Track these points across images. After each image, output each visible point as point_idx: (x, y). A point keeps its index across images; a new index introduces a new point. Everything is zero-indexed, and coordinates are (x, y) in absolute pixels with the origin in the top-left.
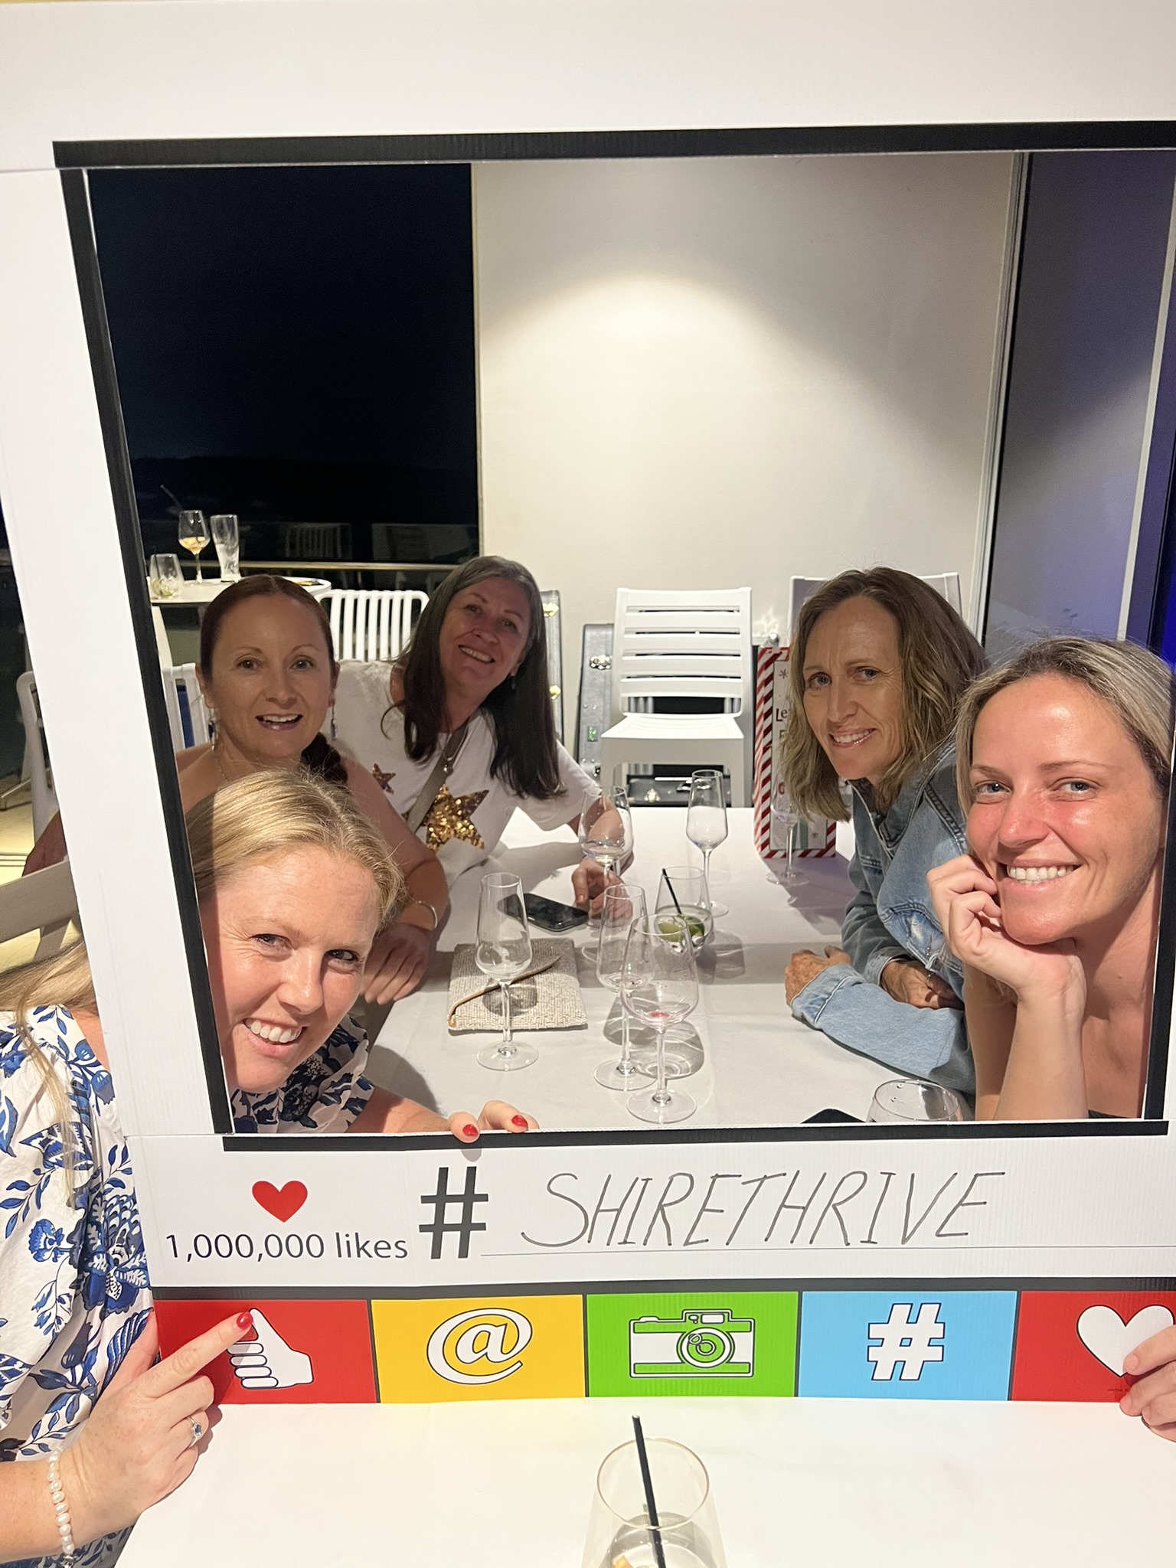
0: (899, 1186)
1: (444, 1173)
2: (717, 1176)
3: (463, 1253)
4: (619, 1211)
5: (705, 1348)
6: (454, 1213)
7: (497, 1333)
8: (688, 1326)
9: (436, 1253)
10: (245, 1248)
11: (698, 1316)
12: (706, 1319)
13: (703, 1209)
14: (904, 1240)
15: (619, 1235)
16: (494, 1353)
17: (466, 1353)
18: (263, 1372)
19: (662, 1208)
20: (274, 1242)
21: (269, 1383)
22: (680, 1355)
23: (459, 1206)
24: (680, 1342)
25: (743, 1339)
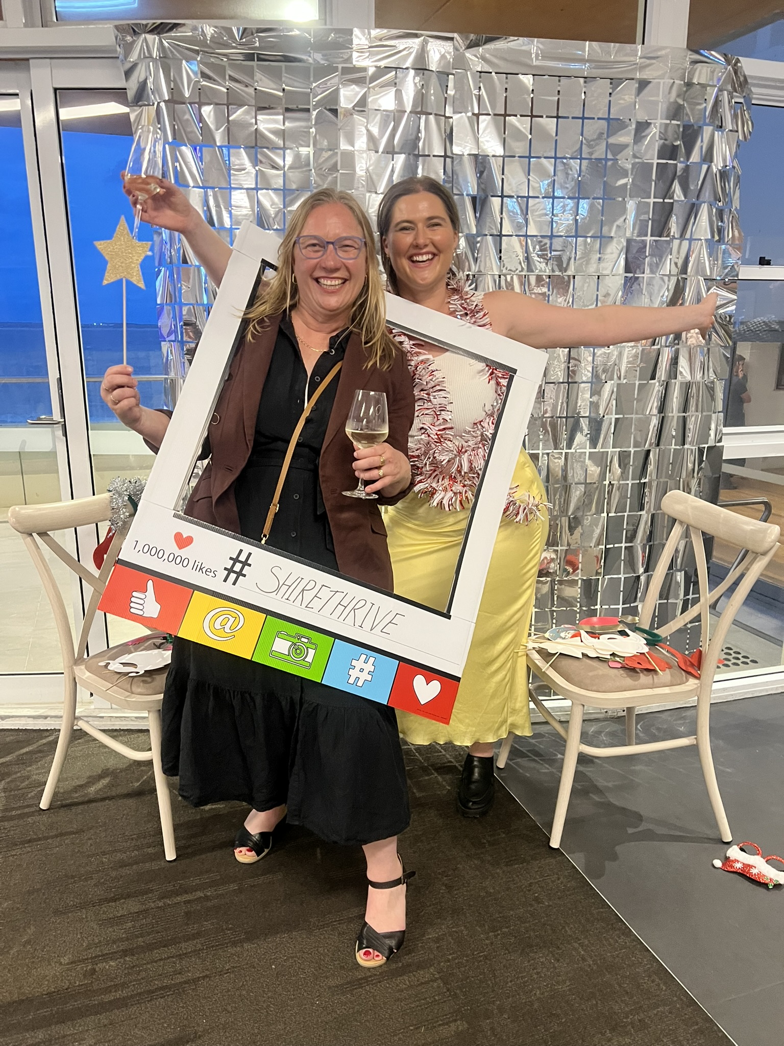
1: (241, 551)
2: (324, 586)
3: (234, 584)
4: (290, 586)
5: (298, 651)
6: (238, 567)
7: (232, 620)
8: (296, 641)
9: (225, 580)
11: (300, 637)
12: (303, 639)
13: (316, 596)
14: (371, 630)
15: (286, 597)
16: (227, 629)
17: (218, 626)
18: (141, 607)
19: (303, 590)
20: (172, 556)
21: (140, 613)
22: (289, 652)
23: (241, 565)
24: (291, 646)
25: (311, 652)
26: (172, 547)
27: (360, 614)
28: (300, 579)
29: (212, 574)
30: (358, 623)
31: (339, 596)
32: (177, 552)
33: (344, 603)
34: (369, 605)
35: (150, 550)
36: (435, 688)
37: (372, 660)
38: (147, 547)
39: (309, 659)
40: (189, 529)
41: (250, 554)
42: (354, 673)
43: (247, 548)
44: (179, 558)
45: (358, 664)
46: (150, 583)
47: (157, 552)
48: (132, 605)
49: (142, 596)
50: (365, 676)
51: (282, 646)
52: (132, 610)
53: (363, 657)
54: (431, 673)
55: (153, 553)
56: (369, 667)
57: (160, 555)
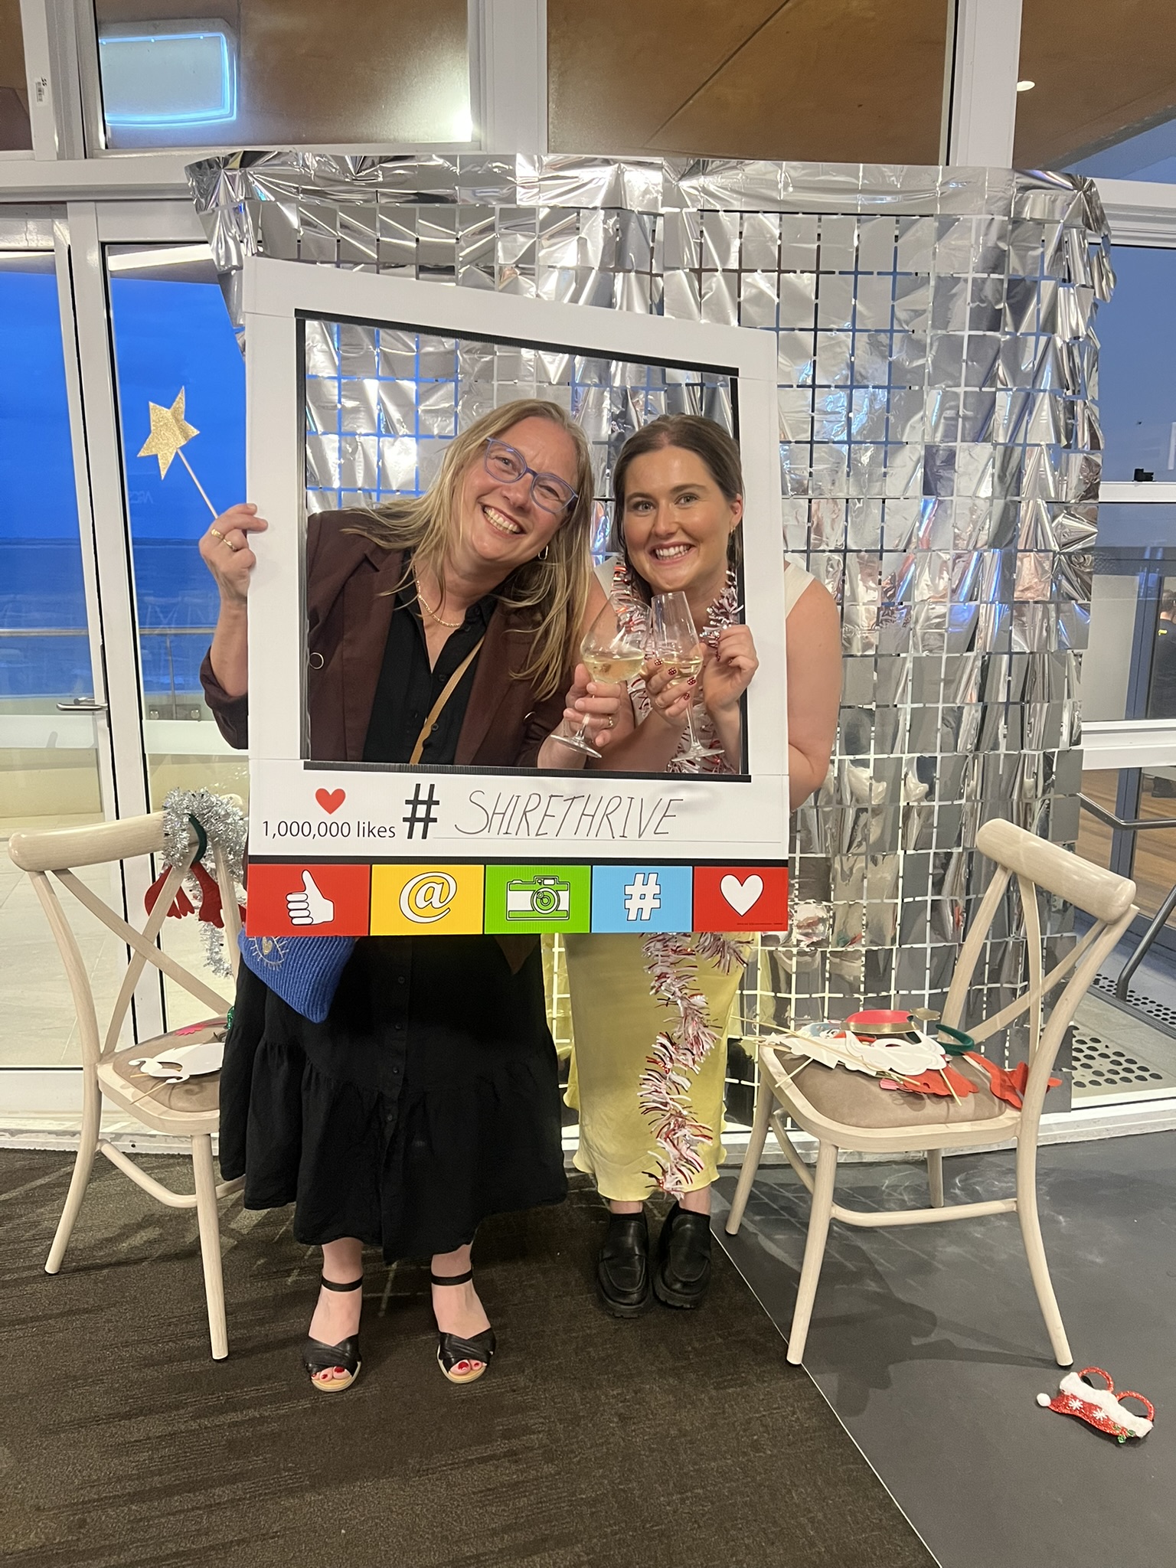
0: (636, 803)
1: (418, 786)
2: (552, 796)
3: (424, 836)
4: (504, 814)
5: (545, 901)
6: (421, 812)
7: (438, 888)
8: (537, 887)
9: (410, 836)
10: (306, 830)
11: (541, 880)
12: (547, 882)
13: (545, 815)
14: (640, 836)
15: (504, 830)
16: (437, 904)
17: (421, 903)
18: (306, 913)
19: (525, 813)
20: (323, 827)
21: (308, 921)
22: (532, 905)
23: (424, 807)
24: (533, 897)
25: (564, 896)
26: (318, 814)
27: (617, 819)
28: (515, 798)
29: (389, 833)
30: (618, 833)
31: (578, 806)
32: (329, 818)
33: (590, 811)
34: (626, 802)
35: (289, 829)
36: (754, 886)
37: (653, 877)
38: (283, 826)
39: (564, 906)
40: (331, 779)
41: (432, 786)
42: (633, 905)
43: (426, 779)
44: (334, 826)
45: (635, 890)
46: (307, 876)
47: (301, 829)
48: (292, 914)
49: (302, 897)
50: (650, 903)
51: (520, 900)
52: (295, 921)
53: (640, 877)
54: (742, 867)
55: (294, 832)
56: (652, 888)
57: (306, 832)
